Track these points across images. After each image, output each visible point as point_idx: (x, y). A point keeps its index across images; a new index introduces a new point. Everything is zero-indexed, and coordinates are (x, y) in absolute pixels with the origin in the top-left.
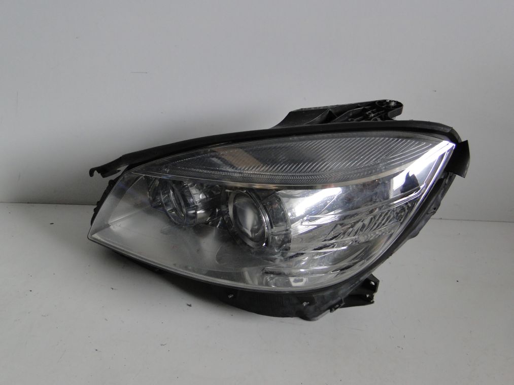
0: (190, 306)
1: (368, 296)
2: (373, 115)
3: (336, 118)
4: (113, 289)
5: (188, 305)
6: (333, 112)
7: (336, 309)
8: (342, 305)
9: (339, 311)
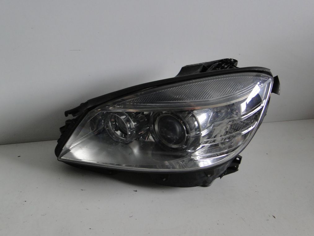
0: (136, 191)
1: (235, 167)
2: (226, 66)
3: (208, 69)
4: (82, 190)
5: (135, 191)
6: (206, 66)
7: (222, 176)
8: (226, 173)
9: (225, 177)
